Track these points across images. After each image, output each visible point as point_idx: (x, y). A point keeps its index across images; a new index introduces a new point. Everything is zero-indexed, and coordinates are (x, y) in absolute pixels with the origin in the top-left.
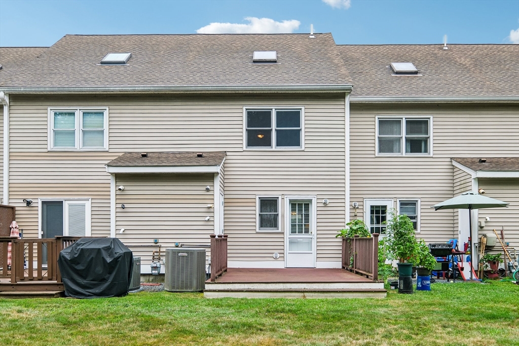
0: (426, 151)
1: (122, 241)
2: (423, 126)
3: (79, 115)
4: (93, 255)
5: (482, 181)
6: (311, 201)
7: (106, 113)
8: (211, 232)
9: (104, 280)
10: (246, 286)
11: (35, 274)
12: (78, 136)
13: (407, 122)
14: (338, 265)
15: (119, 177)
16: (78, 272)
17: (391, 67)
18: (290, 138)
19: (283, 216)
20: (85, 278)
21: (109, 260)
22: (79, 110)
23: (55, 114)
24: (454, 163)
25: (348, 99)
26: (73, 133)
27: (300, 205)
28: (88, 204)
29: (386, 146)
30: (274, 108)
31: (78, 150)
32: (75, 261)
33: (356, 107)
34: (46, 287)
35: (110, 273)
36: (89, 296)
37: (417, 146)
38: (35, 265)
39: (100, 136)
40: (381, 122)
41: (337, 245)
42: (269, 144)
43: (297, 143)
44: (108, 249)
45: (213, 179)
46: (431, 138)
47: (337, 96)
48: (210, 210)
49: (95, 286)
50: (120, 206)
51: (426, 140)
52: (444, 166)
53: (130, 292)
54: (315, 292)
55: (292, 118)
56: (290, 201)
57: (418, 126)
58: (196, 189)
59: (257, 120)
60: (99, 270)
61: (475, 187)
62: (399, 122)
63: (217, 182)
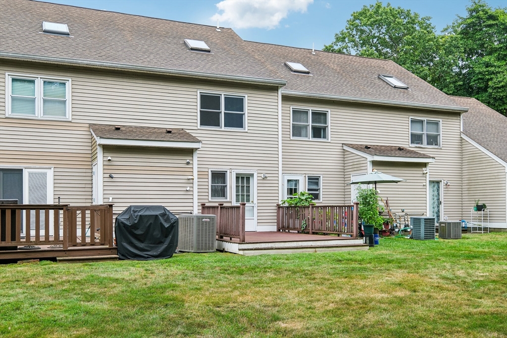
0: (325, 137)
2: (322, 117)
3: (39, 83)
4: (151, 221)
5: (375, 164)
6: (252, 175)
7: (69, 85)
9: (161, 243)
11: (88, 240)
12: (39, 104)
13: (313, 113)
14: (274, 229)
15: (106, 148)
16: (137, 237)
18: (235, 121)
19: (231, 187)
20: (142, 242)
21: (167, 225)
22: (40, 78)
24: (345, 148)
25: (281, 91)
26: (33, 100)
27: (243, 178)
29: (297, 131)
30: (223, 93)
31: (39, 118)
32: (135, 226)
33: (286, 99)
34: (99, 252)
35: (166, 237)
36: (148, 257)
37: (319, 132)
38: (88, 233)
39: (62, 106)
40: (294, 112)
41: (272, 212)
43: (240, 125)
44: (164, 215)
45: (193, 154)
47: (272, 88)
48: (190, 181)
49: (152, 248)
50: (108, 175)
51: (325, 129)
52: (338, 149)
55: (236, 104)
56: (237, 174)
57: (320, 117)
58: (178, 162)
59: (209, 102)
60: (157, 233)
61: (370, 167)
62: (306, 113)
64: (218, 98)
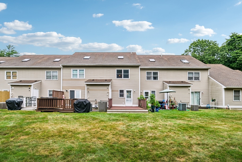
0: (157, 79)
1: (88, 100)
2: (157, 74)
3: (78, 70)
4: (81, 103)
5: (170, 87)
6: (131, 91)
7: (85, 70)
8: (108, 98)
9: (84, 109)
10: (116, 110)
11: (68, 107)
12: (78, 75)
13: (153, 73)
14: (138, 106)
15: (87, 85)
16: (78, 107)
17: (149, 60)
18: (127, 76)
19: (125, 94)
20: (80, 108)
21: (85, 104)
22: (78, 69)
23: (73, 70)
24: (164, 82)
25: (140, 67)
26: (77, 75)
27: (129, 92)
28: (80, 91)
29: (148, 78)
30: (123, 69)
31: (78, 79)
32: (77, 104)
33: (141, 69)
34: (71, 110)
35: (85, 107)
36: (80, 112)
37: (155, 78)
38: (68, 105)
39: (83, 75)
40: (147, 73)
41: (137, 101)
42: (122, 77)
44: (85, 101)
46: (158, 77)
47: (137, 67)
48: (108, 93)
49: (82, 110)
50: (88, 92)
51: (157, 77)
52: (161, 83)
53: (90, 112)
54: (132, 112)
55: (127, 72)
56: (127, 91)
57: (155, 74)
58: (105, 88)
59: (119, 72)
60: (83, 106)
61: (168, 88)
62: (151, 73)
63: (110, 86)
64: (122, 70)
